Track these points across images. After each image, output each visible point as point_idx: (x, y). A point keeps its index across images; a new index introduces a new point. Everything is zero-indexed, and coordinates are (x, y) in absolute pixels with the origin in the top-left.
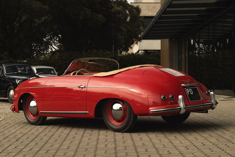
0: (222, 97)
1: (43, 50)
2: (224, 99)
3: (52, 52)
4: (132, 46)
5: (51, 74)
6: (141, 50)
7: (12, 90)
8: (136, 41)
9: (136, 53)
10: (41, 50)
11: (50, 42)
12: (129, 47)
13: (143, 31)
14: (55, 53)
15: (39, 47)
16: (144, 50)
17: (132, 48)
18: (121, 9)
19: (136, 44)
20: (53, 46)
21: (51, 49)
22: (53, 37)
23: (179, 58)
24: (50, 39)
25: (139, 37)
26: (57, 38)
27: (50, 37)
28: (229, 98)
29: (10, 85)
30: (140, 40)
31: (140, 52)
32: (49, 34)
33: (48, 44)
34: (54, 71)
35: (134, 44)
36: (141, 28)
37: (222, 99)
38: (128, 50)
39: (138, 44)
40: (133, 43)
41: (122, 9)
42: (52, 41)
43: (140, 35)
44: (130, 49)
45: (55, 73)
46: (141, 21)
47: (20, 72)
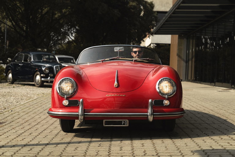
0: (220, 89)
1: (61, 39)
2: (222, 90)
3: (69, 42)
4: (144, 39)
5: (71, 63)
6: (153, 44)
7: (38, 75)
8: (148, 35)
9: (148, 47)
10: (59, 40)
11: (67, 33)
12: (141, 40)
13: (155, 26)
14: (72, 43)
15: (57, 37)
16: (156, 44)
17: (144, 41)
18: (135, 4)
19: (148, 38)
20: (71, 36)
21: (68, 39)
22: (71, 28)
23: (187, 53)
24: (67, 30)
25: (151, 32)
26: (74, 29)
27: (68, 28)
28: (226, 90)
29: (37, 71)
30: (152, 34)
31: (152, 45)
32: (67, 24)
33: (65, 34)
34: (73, 61)
35: (147, 38)
36: (154, 22)
37: (221, 90)
38: (141, 43)
39: (151, 37)
40: (145, 36)
41: (137, 4)
42: (69, 32)
43: (153, 29)
44: (142, 42)
45: (74, 62)
46: (154, 16)
47: (45, 60)
